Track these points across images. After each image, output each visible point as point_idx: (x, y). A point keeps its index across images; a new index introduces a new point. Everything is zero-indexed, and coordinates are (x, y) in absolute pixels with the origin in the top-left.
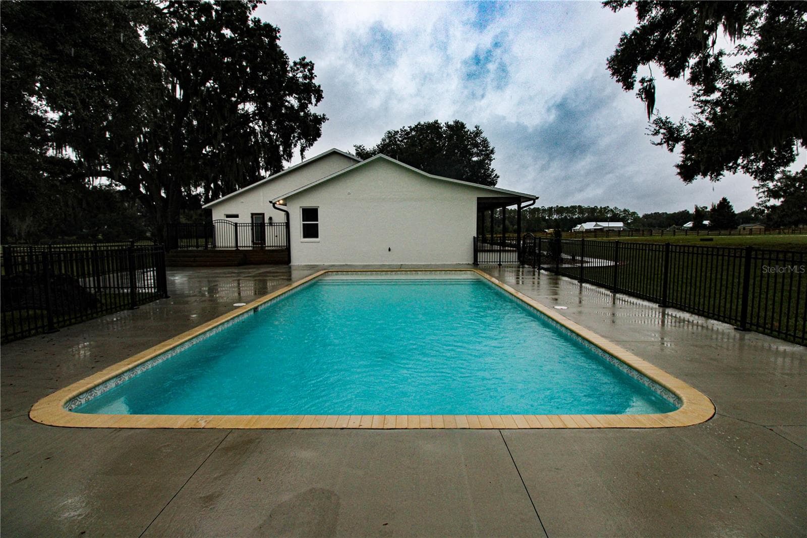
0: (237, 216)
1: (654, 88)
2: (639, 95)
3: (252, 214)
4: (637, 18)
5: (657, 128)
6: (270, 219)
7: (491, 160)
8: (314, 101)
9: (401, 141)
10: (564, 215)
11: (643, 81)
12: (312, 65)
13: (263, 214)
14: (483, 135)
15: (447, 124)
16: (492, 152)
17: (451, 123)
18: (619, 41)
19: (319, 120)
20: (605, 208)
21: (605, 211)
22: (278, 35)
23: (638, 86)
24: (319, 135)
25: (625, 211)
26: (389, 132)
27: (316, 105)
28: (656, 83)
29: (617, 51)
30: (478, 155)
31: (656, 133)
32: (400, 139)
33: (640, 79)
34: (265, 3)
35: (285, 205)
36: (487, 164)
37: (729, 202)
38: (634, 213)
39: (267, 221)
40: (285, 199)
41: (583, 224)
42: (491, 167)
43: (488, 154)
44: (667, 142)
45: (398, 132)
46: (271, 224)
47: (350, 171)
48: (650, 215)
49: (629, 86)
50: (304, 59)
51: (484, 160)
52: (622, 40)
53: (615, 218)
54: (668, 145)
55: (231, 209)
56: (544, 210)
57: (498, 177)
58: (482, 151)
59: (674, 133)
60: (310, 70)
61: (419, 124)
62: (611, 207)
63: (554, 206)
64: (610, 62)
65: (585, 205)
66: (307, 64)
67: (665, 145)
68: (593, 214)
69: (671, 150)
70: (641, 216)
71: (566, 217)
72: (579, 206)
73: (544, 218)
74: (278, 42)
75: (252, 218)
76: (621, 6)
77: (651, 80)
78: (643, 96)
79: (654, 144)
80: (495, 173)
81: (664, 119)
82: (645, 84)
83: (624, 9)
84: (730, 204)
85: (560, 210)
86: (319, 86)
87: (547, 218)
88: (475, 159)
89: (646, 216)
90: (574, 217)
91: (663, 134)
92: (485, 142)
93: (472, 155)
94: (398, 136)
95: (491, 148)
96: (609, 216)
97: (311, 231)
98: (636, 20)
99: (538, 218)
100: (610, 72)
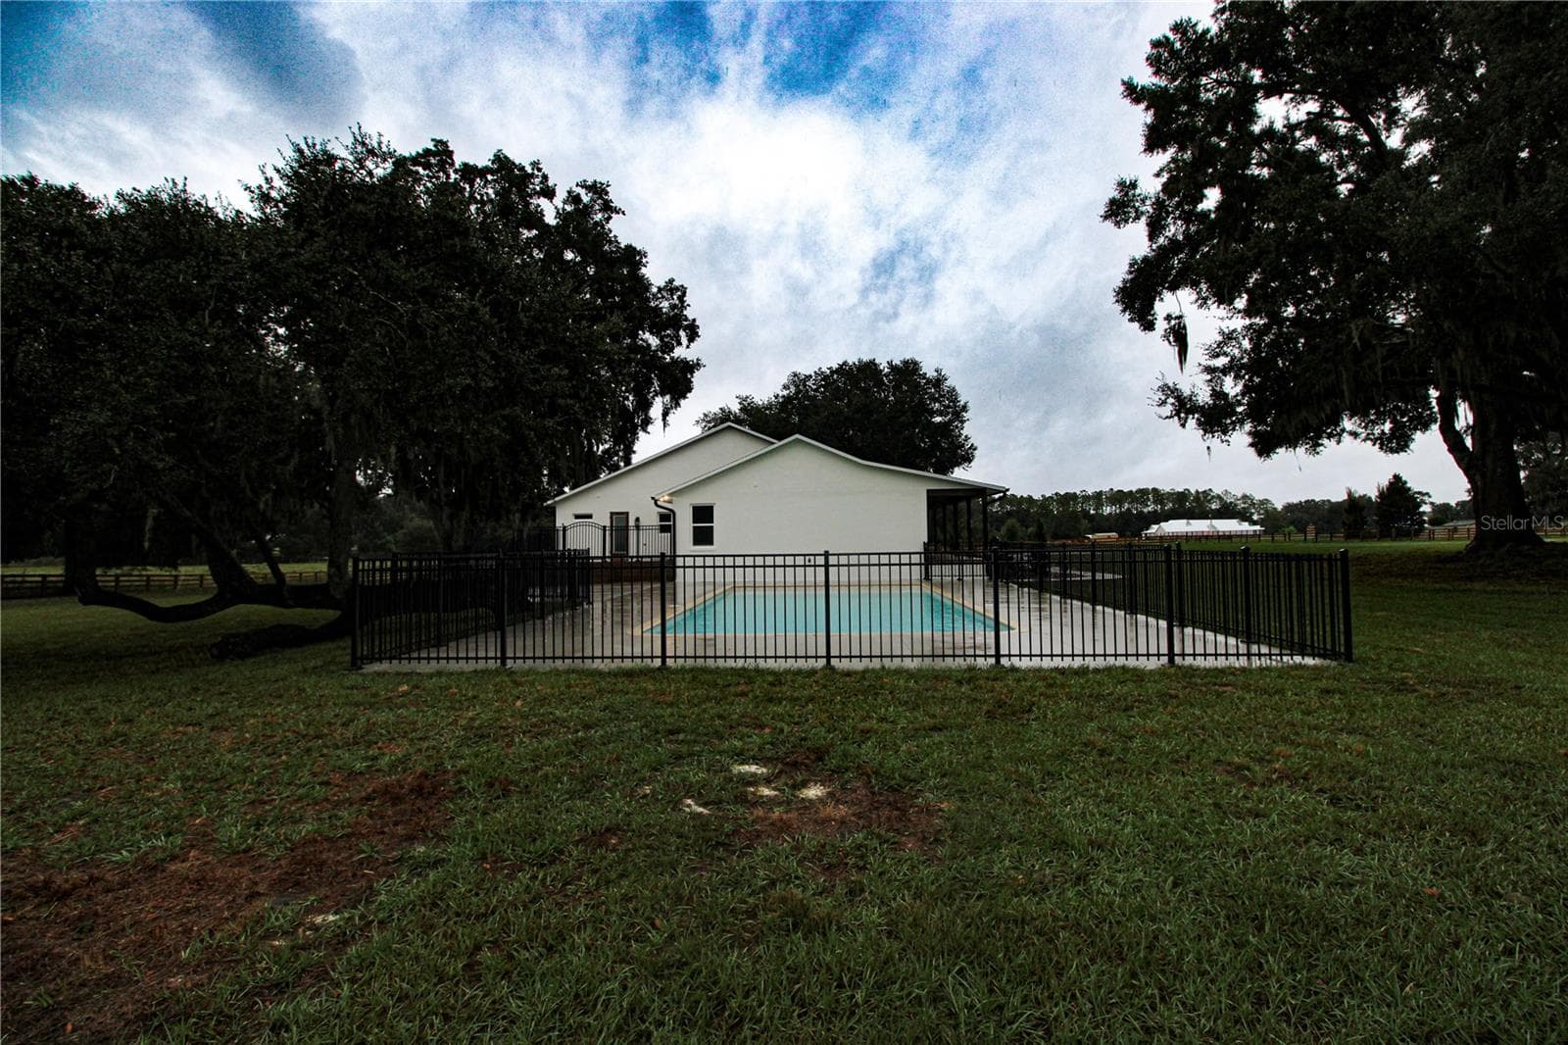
0: (590, 516)
1: (1185, 327)
2: (1166, 337)
3: (612, 514)
4: (1147, 239)
5: (1163, 398)
6: (637, 520)
7: (963, 422)
8: (684, 340)
9: (816, 390)
10: (1126, 506)
11: (1168, 318)
12: (683, 290)
13: (627, 513)
14: (948, 383)
15: (890, 363)
16: (965, 408)
17: (897, 362)
18: (1127, 268)
19: (689, 368)
20: (1205, 492)
21: (1205, 498)
22: (644, 260)
23: (1161, 325)
24: (690, 390)
25: (1245, 497)
26: (795, 375)
27: (688, 347)
28: (1188, 321)
29: (1125, 282)
30: (941, 414)
31: (1163, 403)
32: (814, 387)
33: (1165, 315)
34: (623, 213)
35: (670, 502)
36: (957, 427)
37: (1406, 482)
38: (1265, 502)
39: (632, 523)
40: (671, 495)
41: (1162, 524)
42: (964, 432)
43: (958, 412)
44: (1178, 414)
45: (811, 376)
46: (638, 527)
47: (760, 456)
48: (1296, 505)
49: (1149, 326)
50: (671, 281)
51: (951, 422)
52: (1131, 265)
53: (1227, 511)
54: (1180, 418)
55: (582, 506)
56: (1086, 498)
57: (975, 449)
58: (949, 407)
59: (1186, 404)
60: (681, 299)
61: (845, 363)
62: (1217, 491)
63: (1105, 489)
64: (1118, 294)
65: (1165, 487)
66: (677, 289)
67: (1176, 418)
68: (1182, 505)
69: (1183, 426)
70: (1279, 507)
71: (1128, 509)
72: (1155, 490)
73: (1086, 514)
74: (644, 270)
75: (611, 518)
76: (1126, 221)
77: (1180, 317)
78: (1171, 339)
79: (1160, 417)
80: (970, 442)
81: (1171, 385)
82: (1173, 322)
83: (1131, 226)
84: (1408, 485)
85: (1118, 497)
86: (694, 320)
87: (1092, 512)
88: (938, 419)
89: (1289, 508)
90: (1145, 510)
91: (1173, 404)
92: (952, 394)
93: (932, 413)
94: (810, 383)
95: (962, 403)
96: (1213, 507)
97: (703, 536)
98: (1146, 242)
99: (1074, 512)
100: (1119, 307)
